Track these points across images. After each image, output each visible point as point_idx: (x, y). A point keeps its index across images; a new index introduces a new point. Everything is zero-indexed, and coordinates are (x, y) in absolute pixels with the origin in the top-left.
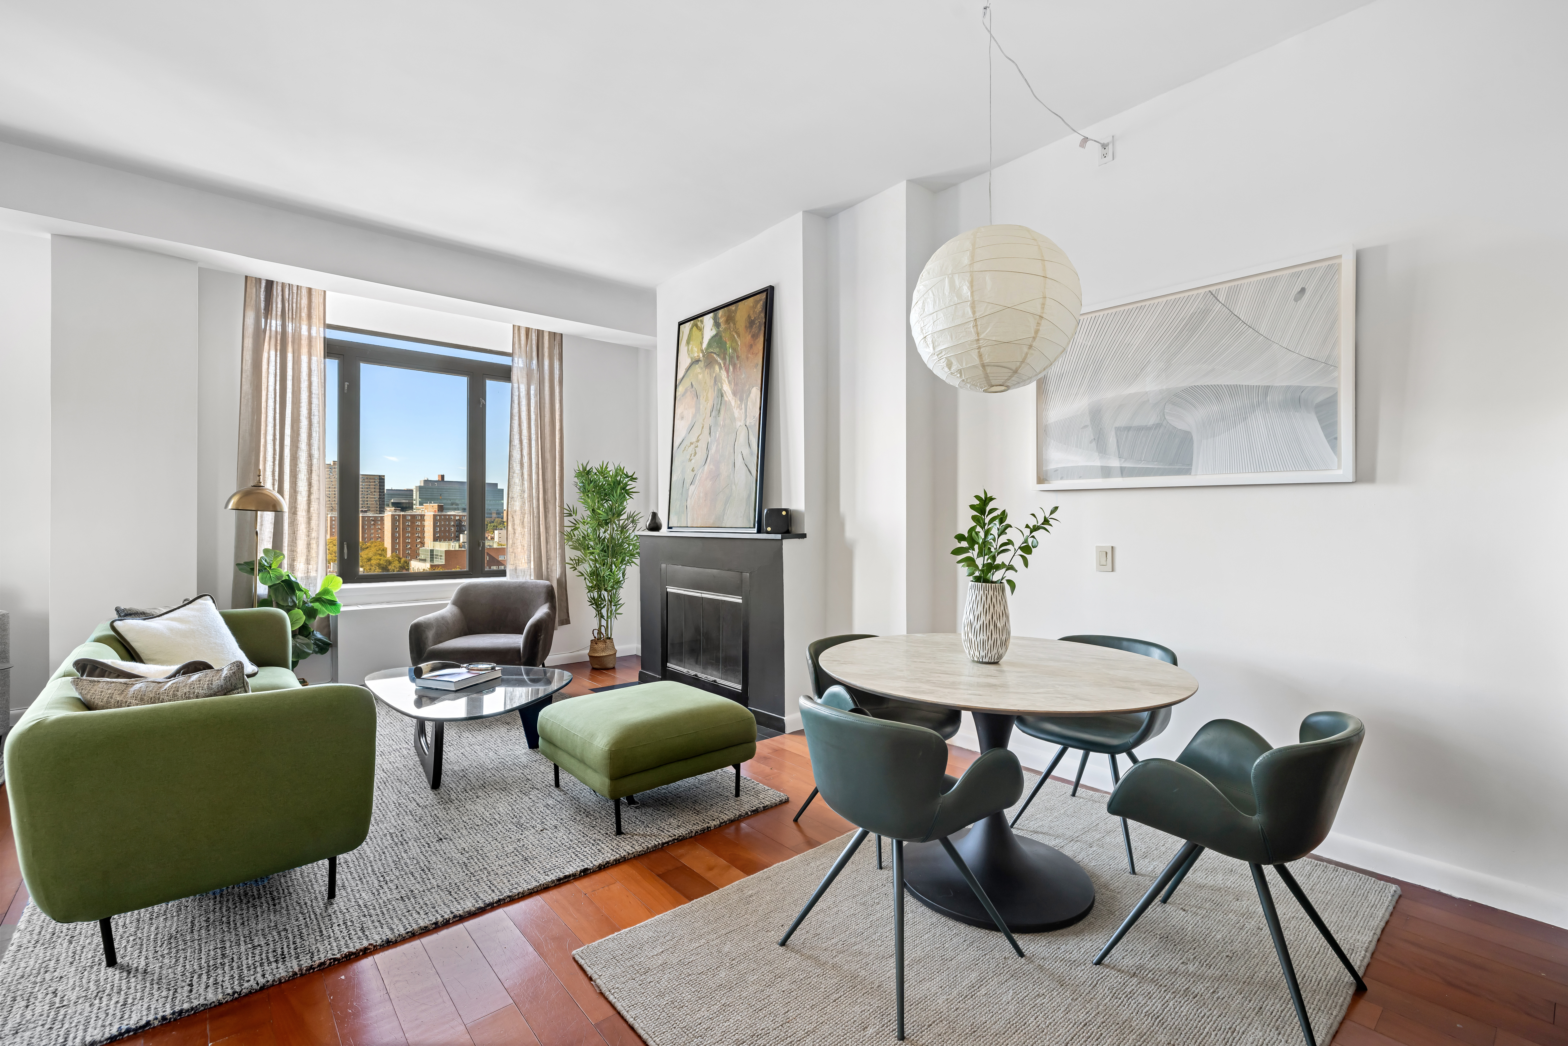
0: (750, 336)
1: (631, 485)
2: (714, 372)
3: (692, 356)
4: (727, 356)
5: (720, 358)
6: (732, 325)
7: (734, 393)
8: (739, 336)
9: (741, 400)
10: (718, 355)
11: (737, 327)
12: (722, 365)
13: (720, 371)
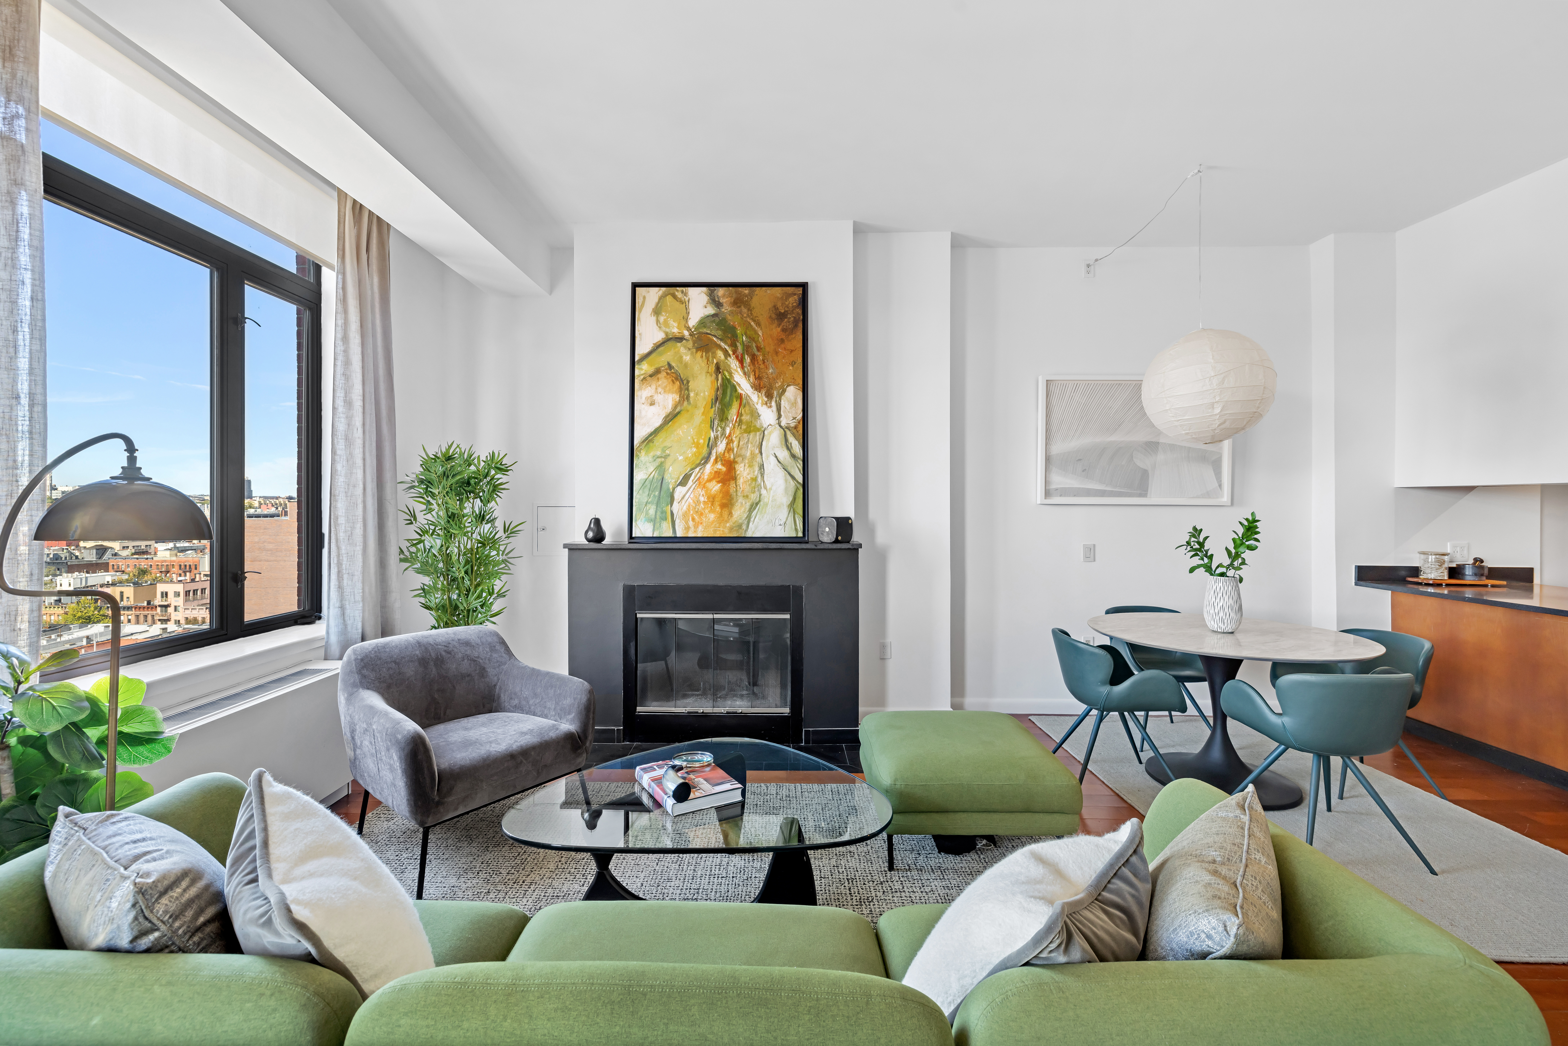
0: (779, 329)
1: (501, 478)
2: (714, 357)
3: (667, 330)
4: (738, 344)
5: (725, 343)
6: (745, 310)
7: (757, 388)
8: (758, 324)
9: (769, 396)
10: (721, 340)
11: (755, 314)
12: (731, 353)
13: (726, 358)
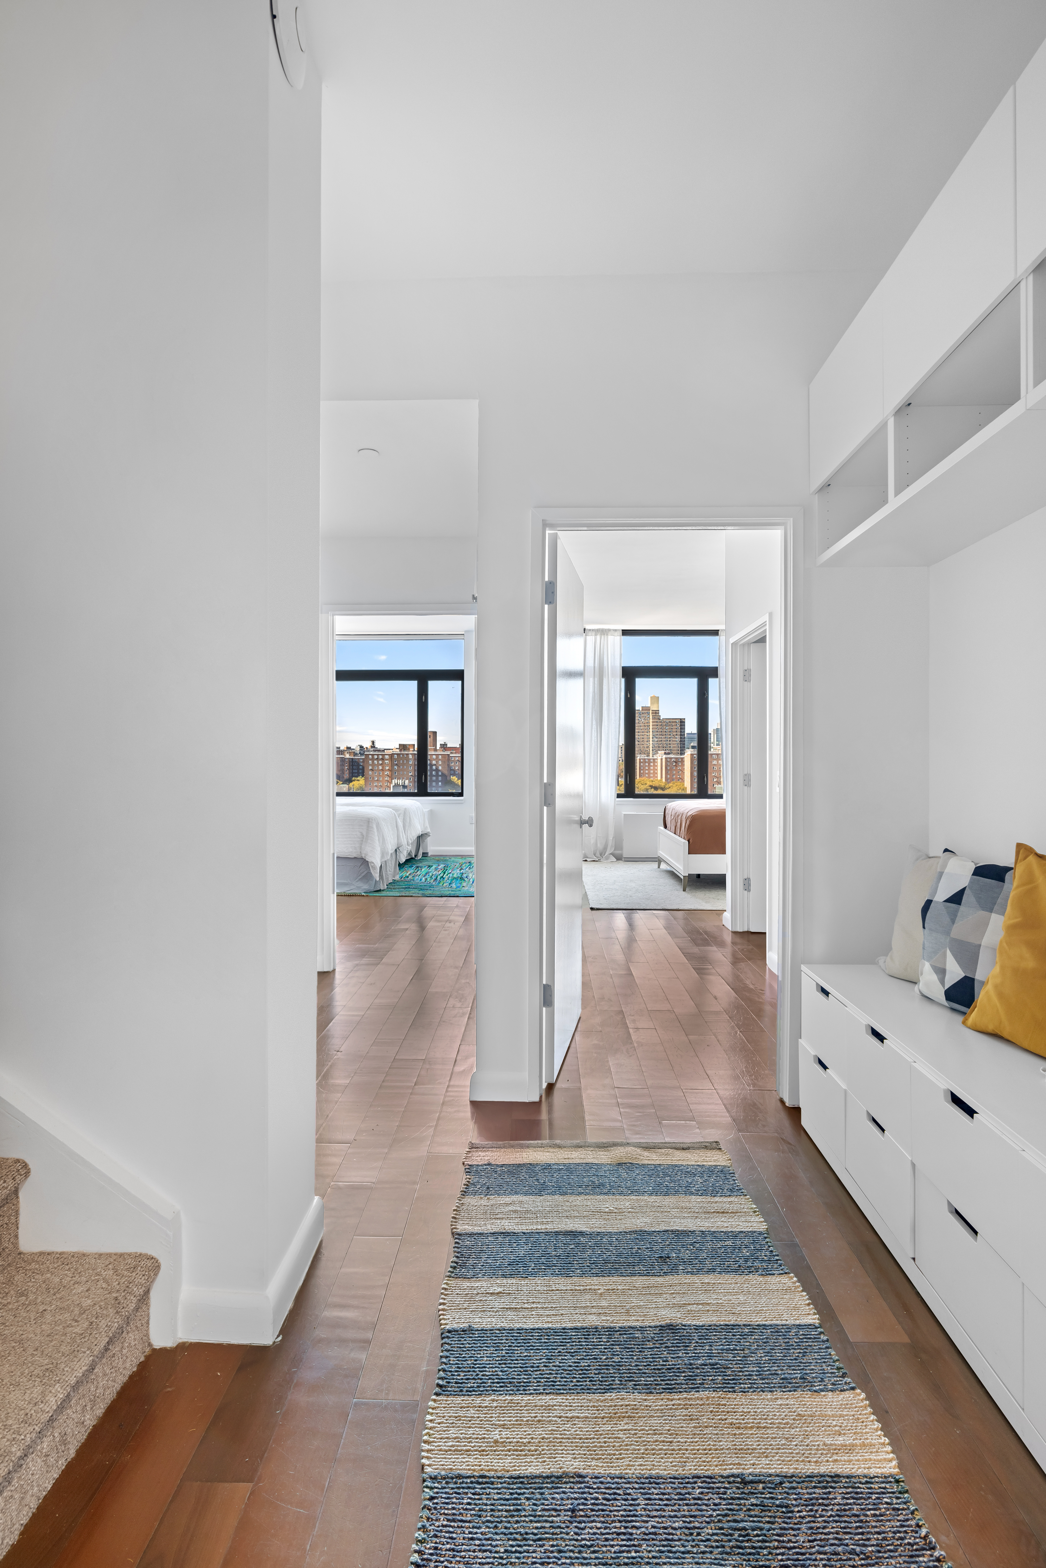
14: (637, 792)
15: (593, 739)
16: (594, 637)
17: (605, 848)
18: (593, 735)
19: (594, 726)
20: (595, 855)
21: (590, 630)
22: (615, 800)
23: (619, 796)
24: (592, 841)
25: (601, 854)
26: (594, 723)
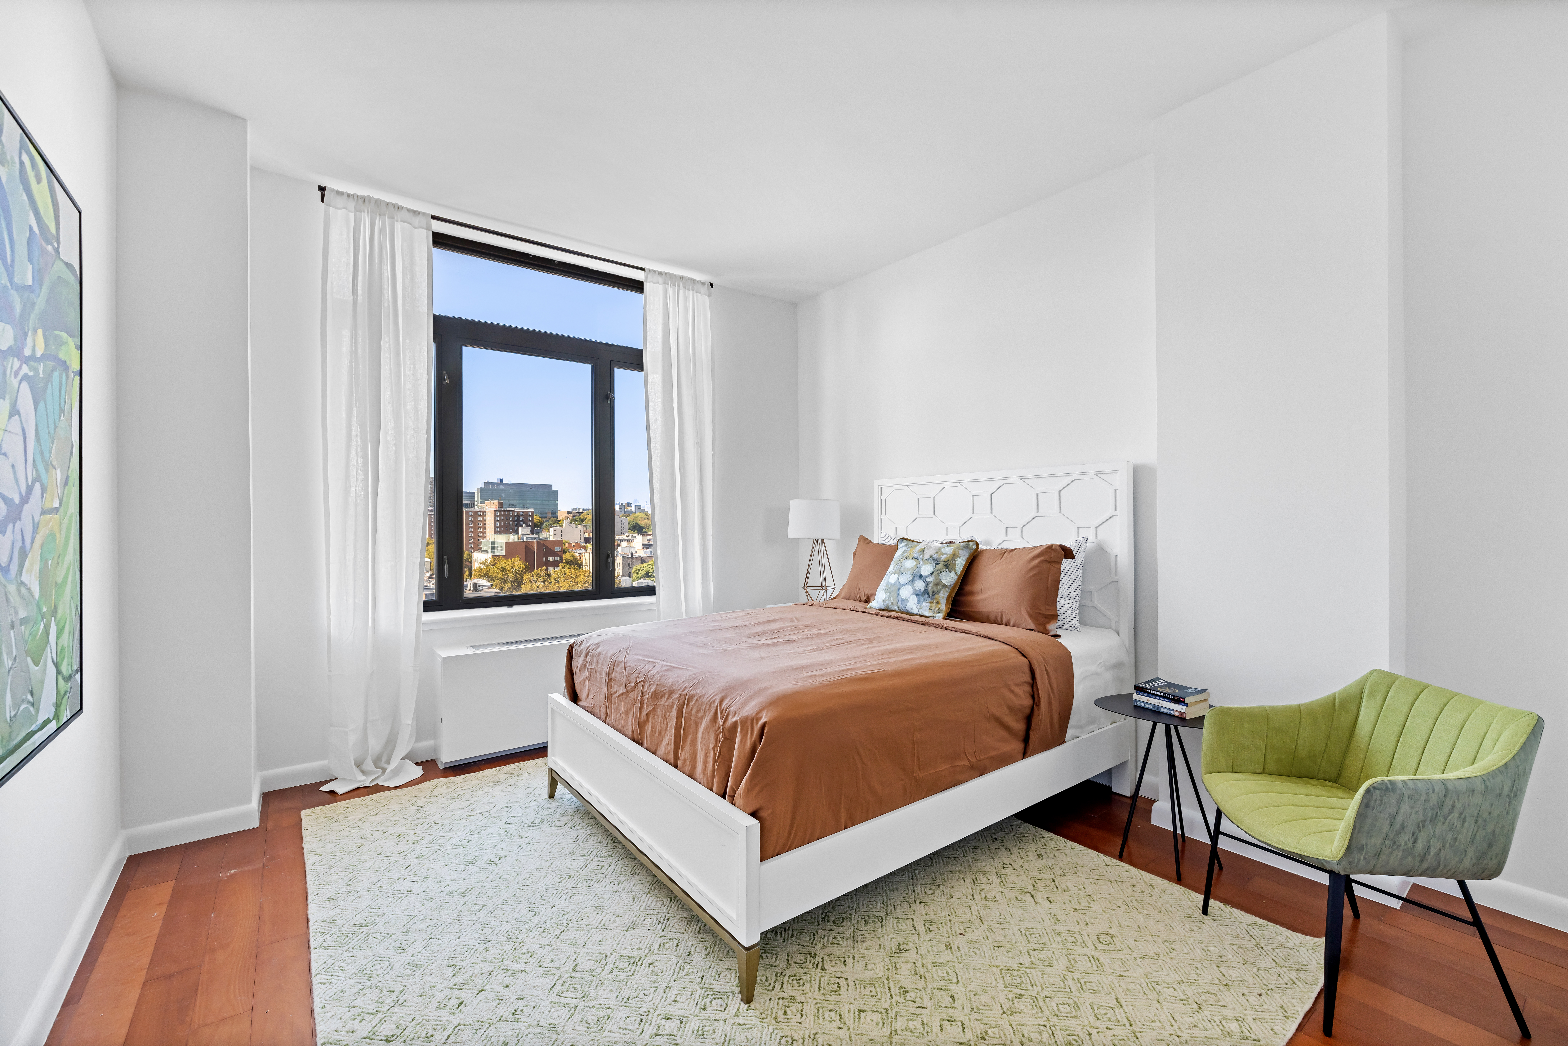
14: (468, 592)
15: (353, 473)
16: (352, 215)
17: (391, 743)
18: (353, 462)
19: (356, 441)
20: (359, 765)
21: (339, 193)
22: (419, 617)
23: (429, 606)
24: (353, 738)
25: (377, 762)
26: (356, 431)
